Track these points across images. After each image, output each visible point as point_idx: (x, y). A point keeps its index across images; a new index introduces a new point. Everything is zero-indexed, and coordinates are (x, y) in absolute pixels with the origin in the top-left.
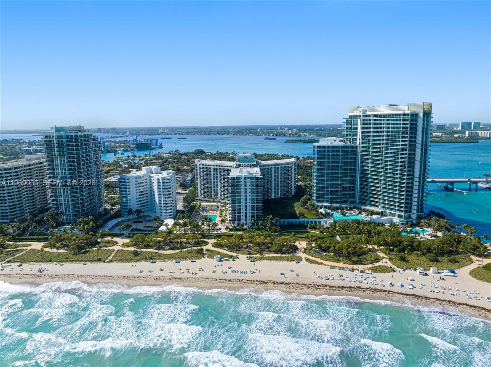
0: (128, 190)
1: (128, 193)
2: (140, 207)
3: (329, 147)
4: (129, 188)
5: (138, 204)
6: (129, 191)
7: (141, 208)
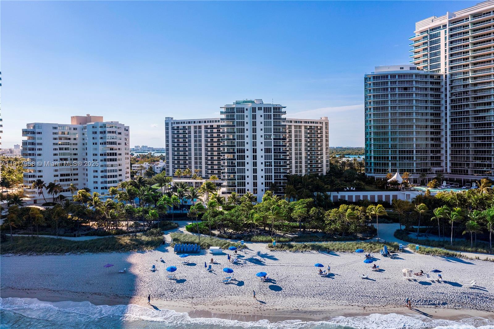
0: (38, 147)
1: (38, 152)
2: (61, 180)
3: (393, 76)
4: (41, 144)
5: (57, 176)
6: (40, 149)
7: (62, 183)
